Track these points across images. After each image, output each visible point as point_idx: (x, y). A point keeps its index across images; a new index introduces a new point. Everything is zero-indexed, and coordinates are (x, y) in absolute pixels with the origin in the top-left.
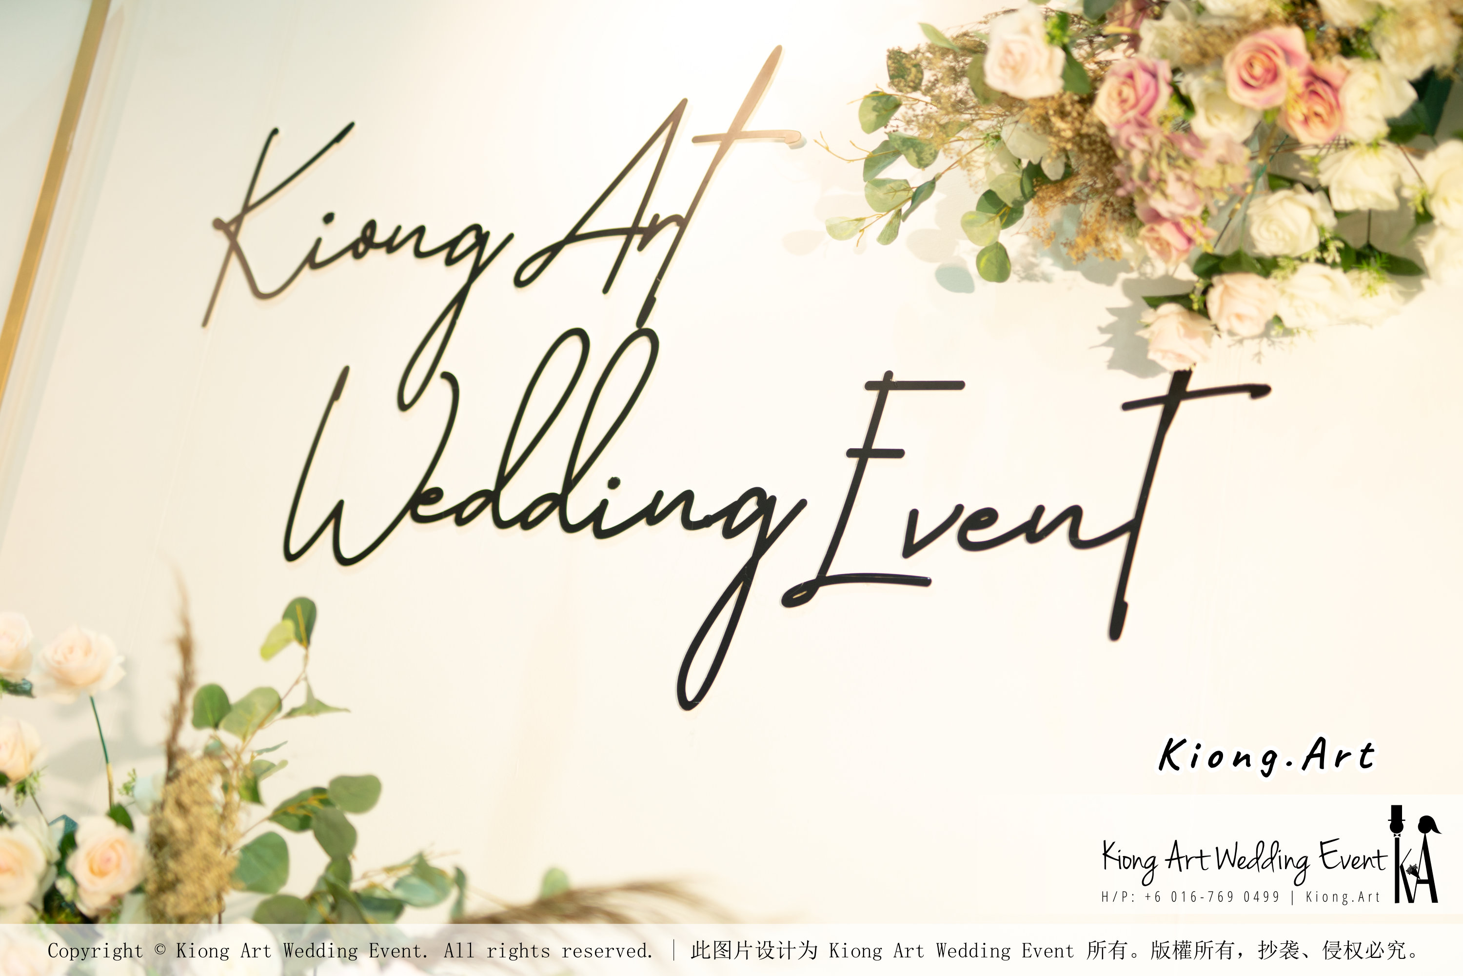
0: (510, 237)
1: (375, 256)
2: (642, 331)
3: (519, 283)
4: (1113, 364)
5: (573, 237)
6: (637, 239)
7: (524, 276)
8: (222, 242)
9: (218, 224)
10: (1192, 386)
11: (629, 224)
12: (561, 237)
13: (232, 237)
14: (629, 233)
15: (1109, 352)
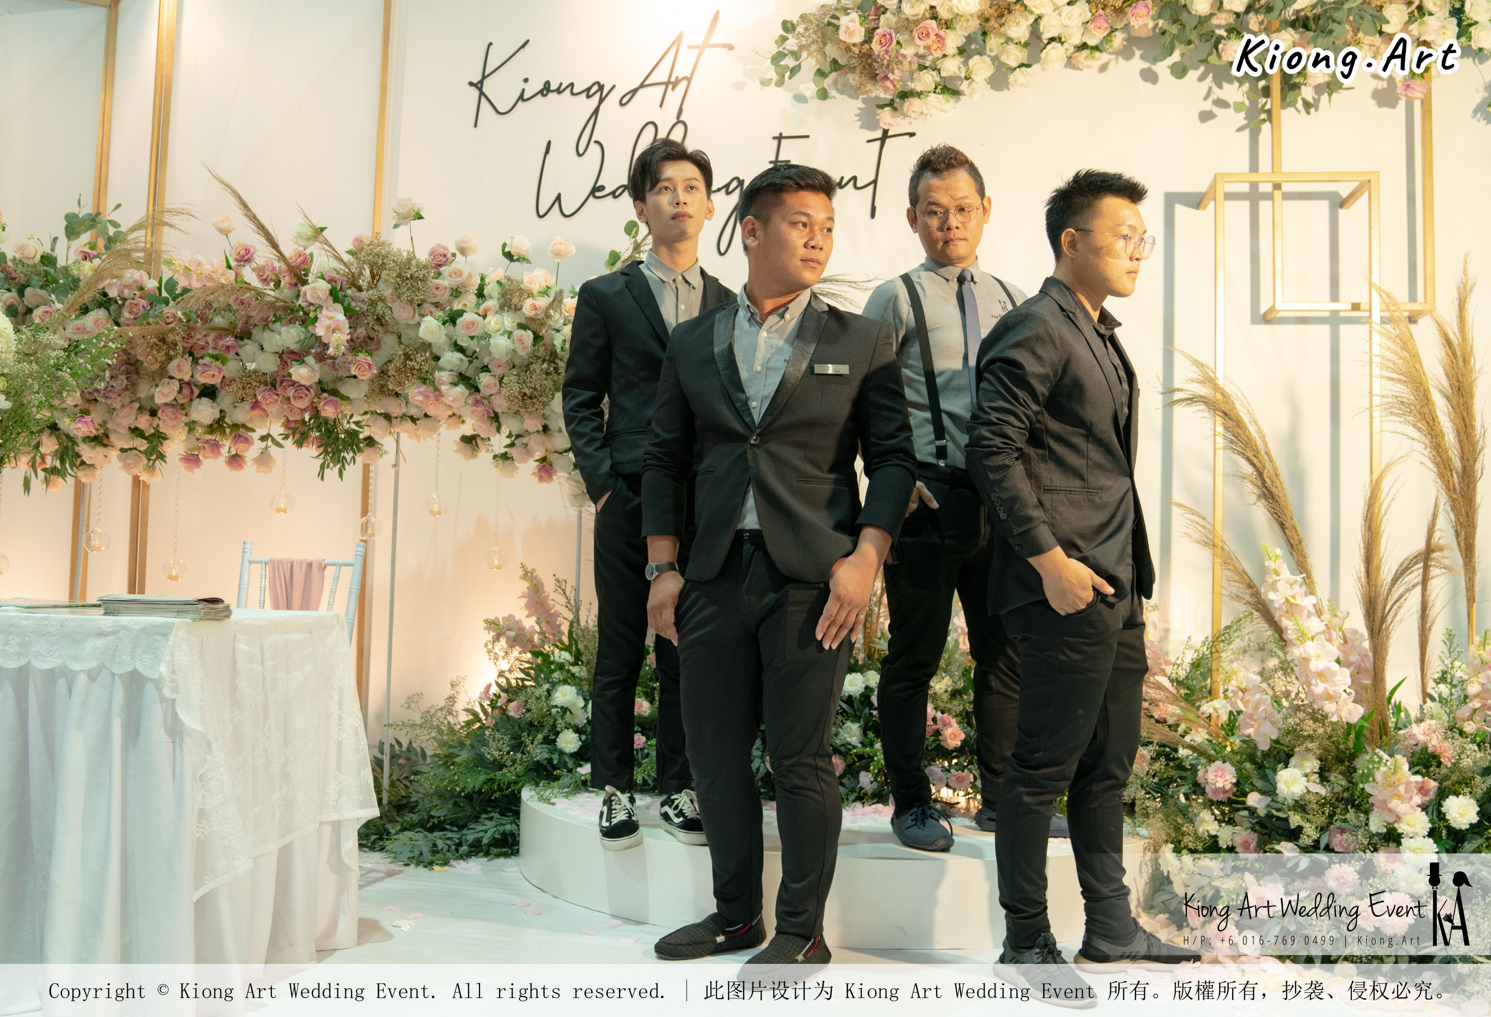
0: (614, 86)
1: (551, 96)
2: (679, 121)
3: (621, 104)
4: (861, 127)
5: (642, 86)
6: (670, 87)
7: (624, 102)
8: (475, 92)
9: (471, 84)
10: (890, 134)
11: (666, 80)
12: (637, 85)
13: (480, 90)
14: (667, 84)
15: (859, 123)
